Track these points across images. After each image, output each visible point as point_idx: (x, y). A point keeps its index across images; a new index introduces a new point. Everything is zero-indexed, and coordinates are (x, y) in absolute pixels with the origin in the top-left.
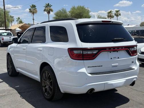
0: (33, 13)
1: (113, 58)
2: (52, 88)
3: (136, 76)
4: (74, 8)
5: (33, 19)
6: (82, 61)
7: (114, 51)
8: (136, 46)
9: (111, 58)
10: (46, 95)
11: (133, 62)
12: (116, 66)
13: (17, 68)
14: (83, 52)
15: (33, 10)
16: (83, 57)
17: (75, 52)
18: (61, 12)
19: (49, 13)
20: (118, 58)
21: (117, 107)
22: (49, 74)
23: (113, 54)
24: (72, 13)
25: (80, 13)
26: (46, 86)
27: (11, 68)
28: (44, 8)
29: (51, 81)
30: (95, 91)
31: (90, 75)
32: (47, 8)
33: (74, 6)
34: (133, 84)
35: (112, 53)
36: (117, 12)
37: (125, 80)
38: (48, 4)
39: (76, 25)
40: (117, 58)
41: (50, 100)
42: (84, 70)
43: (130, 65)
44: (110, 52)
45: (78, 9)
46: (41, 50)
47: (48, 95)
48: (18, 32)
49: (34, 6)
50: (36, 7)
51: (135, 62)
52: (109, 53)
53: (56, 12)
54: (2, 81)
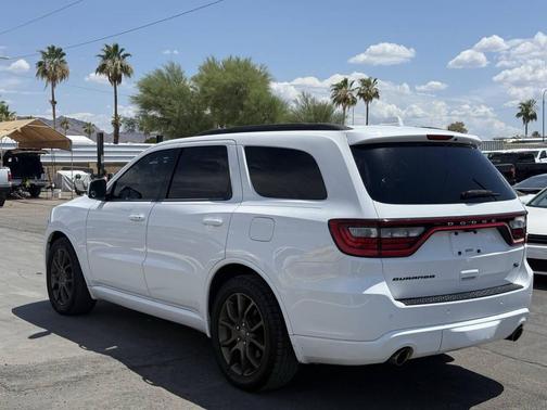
0: (53, 80)
1: (463, 252)
2: (263, 348)
3: (526, 310)
4: (210, 66)
5: (54, 103)
6: (377, 261)
7: (467, 230)
8: (524, 214)
9: (460, 253)
10: (234, 374)
11: (516, 265)
12: (472, 277)
13: (98, 284)
14: (379, 233)
15: (52, 67)
16: (379, 248)
17: (355, 232)
18: (163, 78)
19: (116, 79)
20: (479, 251)
21: (473, 408)
22: (248, 302)
23: (465, 240)
24: (206, 84)
25: (239, 85)
26: (234, 343)
27: (69, 285)
28: (98, 62)
29: (258, 326)
30: (413, 357)
31: (400, 305)
32: (109, 62)
33: (213, 59)
34: (516, 334)
35: (462, 235)
36: (366, 83)
37: (498, 322)
38: (116, 47)
39: (350, 146)
40: (475, 250)
41: (254, 388)
42: (381, 289)
43: (506, 274)
44: (456, 234)
45: (227, 70)
46: (216, 225)
47: (243, 372)
48: (9, 151)
49: (56, 53)
50: (64, 58)
51: (523, 265)
52: (453, 234)
53: (145, 77)
54: (44, 330)
